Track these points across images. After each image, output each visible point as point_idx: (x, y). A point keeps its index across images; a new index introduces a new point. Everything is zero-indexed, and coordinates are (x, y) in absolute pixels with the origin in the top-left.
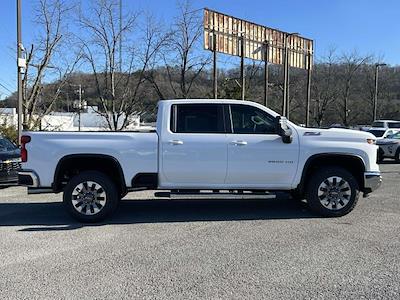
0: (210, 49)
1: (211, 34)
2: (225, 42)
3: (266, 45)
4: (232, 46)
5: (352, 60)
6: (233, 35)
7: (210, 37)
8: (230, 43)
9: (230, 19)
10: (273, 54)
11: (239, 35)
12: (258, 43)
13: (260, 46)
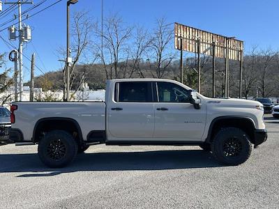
0: (178, 49)
1: (179, 39)
2: (188, 44)
3: (213, 45)
4: (192, 46)
5: (268, 54)
6: (192, 40)
7: (178, 42)
8: (191, 45)
9: (191, 29)
10: (218, 51)
11: (196, 39)
12: (208, 44)
13: (209, 46)
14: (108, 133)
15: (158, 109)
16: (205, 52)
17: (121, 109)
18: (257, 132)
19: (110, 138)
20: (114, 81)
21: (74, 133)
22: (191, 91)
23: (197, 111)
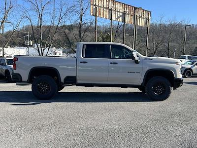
0: (93, 15)
1: (94, 7)
2: (102, 11)
3: (124, 14)
4: (106, 14)
6: (106, 8)
7: (93, 9)
8: (105, 12)
10: (128, 19)
11: (110, 8)
12: (120, 12)
13: (121, 14)
14: (78, 78)
15: (111, 63)
16: (117, 19)
17: (86, 62)
18: (175, 80)
19: (79, 82)
20: (83, 43)
21: (55, 77)
22: (133, 51)
23: (137, 65)
